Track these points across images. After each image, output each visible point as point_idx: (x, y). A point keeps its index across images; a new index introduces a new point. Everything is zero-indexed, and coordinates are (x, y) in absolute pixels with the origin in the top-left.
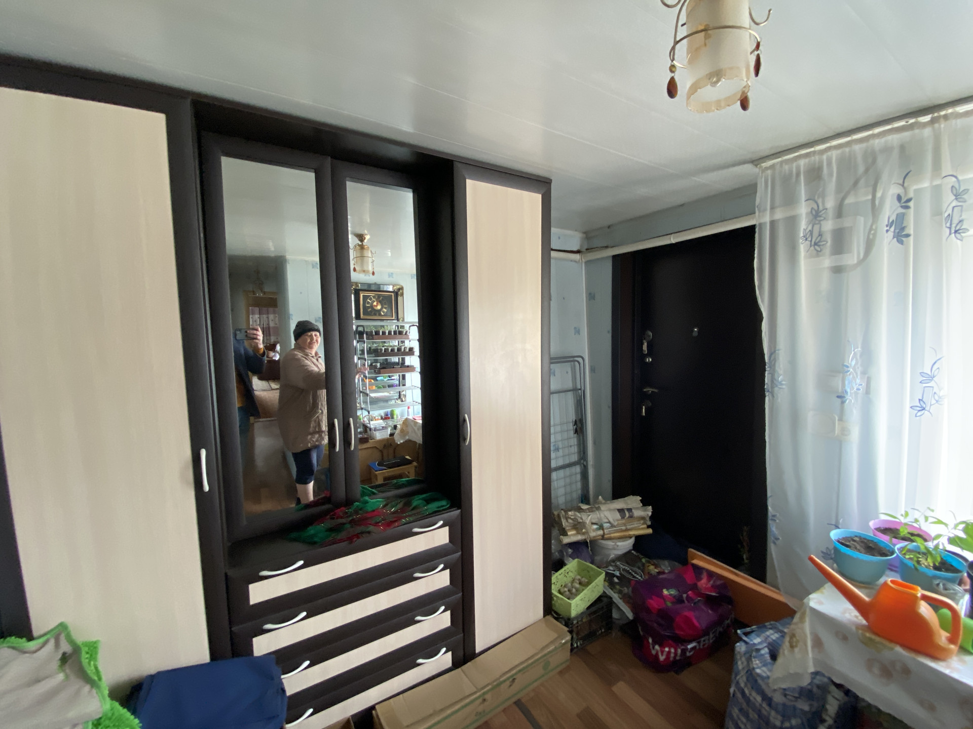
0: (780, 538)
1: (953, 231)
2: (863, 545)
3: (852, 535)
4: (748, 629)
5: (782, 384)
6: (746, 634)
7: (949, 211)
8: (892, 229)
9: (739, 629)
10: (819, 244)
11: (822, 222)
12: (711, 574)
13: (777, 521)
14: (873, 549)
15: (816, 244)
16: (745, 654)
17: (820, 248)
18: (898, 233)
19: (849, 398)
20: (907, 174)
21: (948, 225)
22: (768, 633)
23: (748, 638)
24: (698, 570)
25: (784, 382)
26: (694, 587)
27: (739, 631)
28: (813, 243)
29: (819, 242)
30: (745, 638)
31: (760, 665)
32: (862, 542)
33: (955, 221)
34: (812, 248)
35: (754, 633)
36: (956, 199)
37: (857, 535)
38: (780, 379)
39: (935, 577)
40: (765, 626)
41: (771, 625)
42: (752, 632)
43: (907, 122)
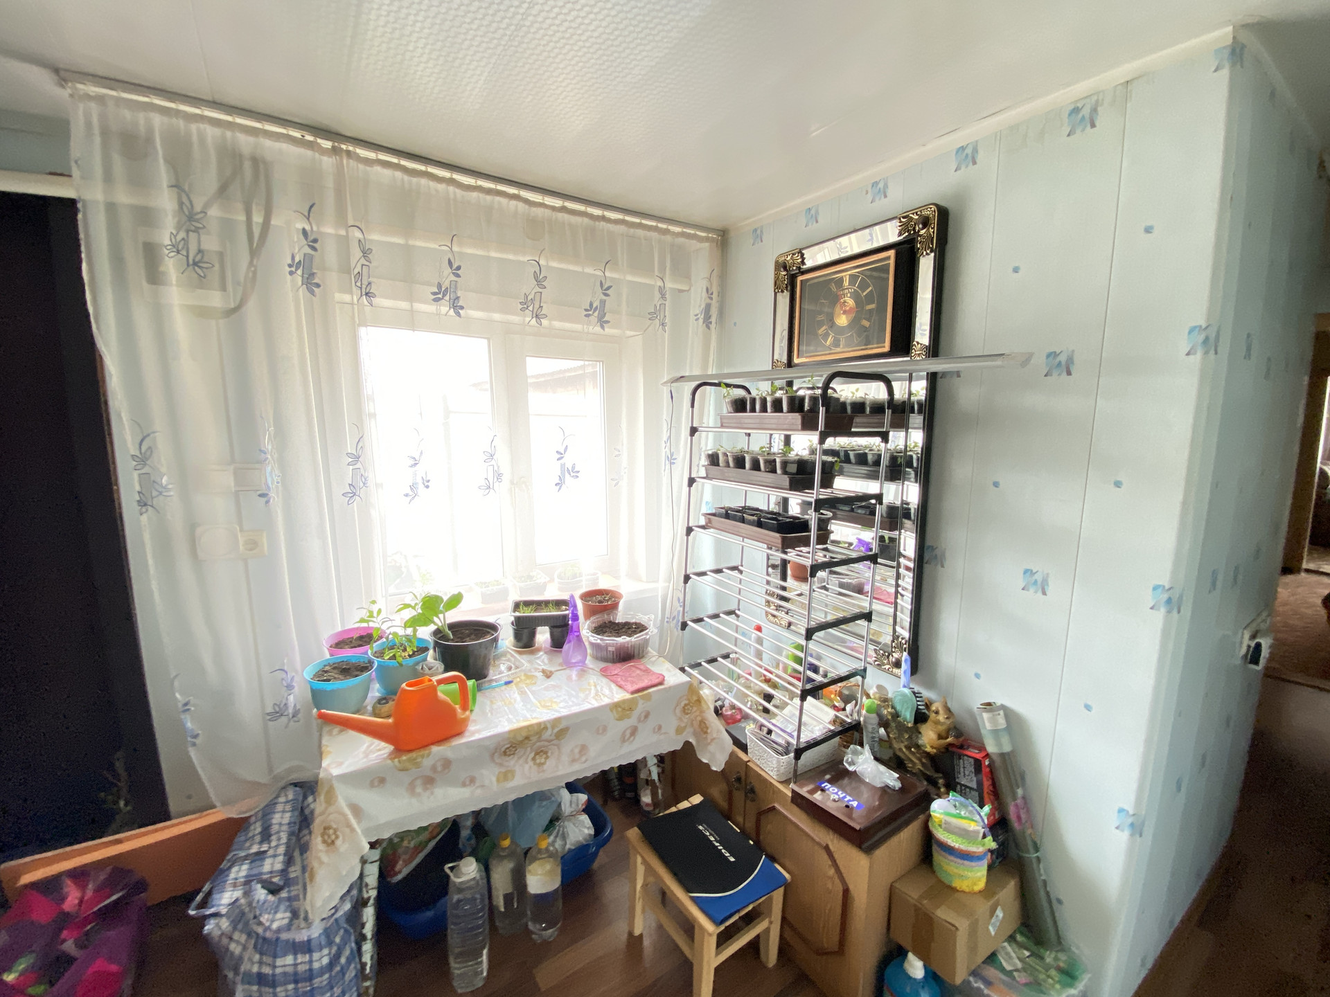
0: (200, 732)
1: (364, 293)
2: (336, 671)
3: (321, 667)
4: (199, 898)
5: (169, 490)
6: (204, 904)
7: (358, 269)
8: (299, 272)
9: (188, 907)
10: (201, 265)
11: (200, 231)
12: (79, 875)
13: (193, 709)
14: (349, 669)
15: (195, 264)
16: (235, 928)
17: (203, 272)
18: (308, 278)
19: (272, 494)
20: (311, 207)
21: (359, 284)
22: (232, 875)
23: (213, 907)
24: (50, 886)
25: (170, 486)
26: (64, 920)
27: (192, 912)
28: (191, 262)
29: (199, 262)
30: (208, 912)
31: (271, 916)
32: (334, 668)
33: (365, 283)
34: (191, 267)
35: (214, 892)
36: (364, 256)
37: (326, 663)
38: (163, 481)
39: (417, 663)
40: (223, 871)
41: (229, 861)
42: (209, 894)
43: (303, 136)
